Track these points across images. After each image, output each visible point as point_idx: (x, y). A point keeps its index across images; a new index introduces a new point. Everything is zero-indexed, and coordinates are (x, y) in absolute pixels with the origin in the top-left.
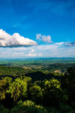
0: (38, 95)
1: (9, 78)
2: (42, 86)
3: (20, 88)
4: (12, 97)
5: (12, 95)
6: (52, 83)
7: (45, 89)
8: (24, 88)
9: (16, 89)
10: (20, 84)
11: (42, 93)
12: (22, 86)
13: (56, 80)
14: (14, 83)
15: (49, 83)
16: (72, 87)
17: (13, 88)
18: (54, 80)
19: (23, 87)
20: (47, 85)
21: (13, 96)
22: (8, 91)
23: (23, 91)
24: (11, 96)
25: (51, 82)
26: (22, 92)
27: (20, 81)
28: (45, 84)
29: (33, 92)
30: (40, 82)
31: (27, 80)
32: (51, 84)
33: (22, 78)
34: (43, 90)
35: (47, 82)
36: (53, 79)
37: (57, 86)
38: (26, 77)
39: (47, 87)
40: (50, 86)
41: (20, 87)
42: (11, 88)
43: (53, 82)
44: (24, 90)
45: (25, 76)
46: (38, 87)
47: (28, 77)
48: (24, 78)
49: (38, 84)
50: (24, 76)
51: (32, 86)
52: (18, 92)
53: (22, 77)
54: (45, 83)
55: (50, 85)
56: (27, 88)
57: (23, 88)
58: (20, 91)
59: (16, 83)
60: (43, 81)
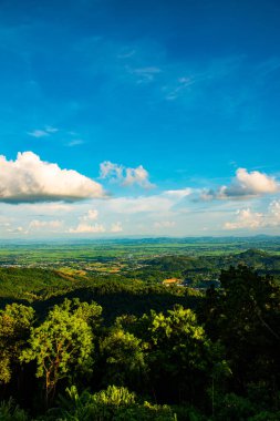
0: (130, 364)
1: (23, 307)
2: (142, 331)
3: (67, 341)
4: (39, 374)
5: (40, 368)
6: (175, 322)
7: (152, 342)
8: (85, 343)
9: (55, 346)
10: (69, 328)
11: (145, 357)
12: (75, 336)
13: (189, 311)
14: (47, 324)
15: (166, 322)
16: (239, 332)
17: (43, 342)
18: (182, 312)
19: (79, 339)
20: (162, 330)
21: (45, 373)
22: (26, 356)
23: (79, 351)
24: (36, 371)
25: (172, 318)
26: (77, 354)
27: (68, 320)
28: (154, 326)
29: (113, 355)
30: (134, 319)
31: (89, 314)
32: (172, 327)
33: (68, 308)
34: (146, 346)
35: (159, 320)
36: (177, 309)
37: (192, 333)
38: (85, 304)
39: (160, 336)
40: (171, 334)
41: (70, 338)
42: (36, 343)
43: (180, 319)
44: (82, 350)
45: (81, 301)
46: (130, 337)
47: (90, 304)
48: (76, 307)
49: (127, 327)
50: (77, 300)
51: (106, 335)
52: (60, 357)
53: (69, 302)
54: (155, 322)
55: (169, 330)
56: (93, 341)
57: (79, 343)
58: (68, 351)
59: (56, 327)
60: (145, 316)
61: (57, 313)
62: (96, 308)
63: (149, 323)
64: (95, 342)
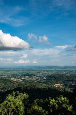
2: (45, 106)
3: (13, 110)
6: (60, 103)
7: (50, 111)
8: (21, 111)
9: (8, 112)
10: (14, 104)
12: (17, 107)
13: (66, 98)
14: (5, 102)
15: (56, 102)
17: (3, 110)
18: (63, 99)
19: (18, 109)
20: (54, 106)
23: (19, 114)
25: (58, 101)
27: (14, 100)
28: (50, 104)
30: (42, 101)
31: (23, 98)
33: (14, 95)
34: (47, 113)
35: (53, 101)
36: (61, 97)
37: (67, 108)
38: (21, 94)
39: (53, 109)
40: (58, 108)
41: (15, 108)
43: (62, 101)
45: (20, 92)
46: (40, 109)
47: (23, 93)
48: (18, 95)
49: (39, 104)
50: (18, 92)
51: (30, 107)
53: (15, 93)
54: (51, 102)
55: (57, 106)
57: (18, 111)
58: (14, 114)
59: (9, 103)
60: (46, 99)
61: (10, 97)
62: (26, 95)
63: (48, 103)
64: (25, 110)
